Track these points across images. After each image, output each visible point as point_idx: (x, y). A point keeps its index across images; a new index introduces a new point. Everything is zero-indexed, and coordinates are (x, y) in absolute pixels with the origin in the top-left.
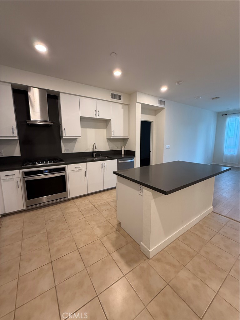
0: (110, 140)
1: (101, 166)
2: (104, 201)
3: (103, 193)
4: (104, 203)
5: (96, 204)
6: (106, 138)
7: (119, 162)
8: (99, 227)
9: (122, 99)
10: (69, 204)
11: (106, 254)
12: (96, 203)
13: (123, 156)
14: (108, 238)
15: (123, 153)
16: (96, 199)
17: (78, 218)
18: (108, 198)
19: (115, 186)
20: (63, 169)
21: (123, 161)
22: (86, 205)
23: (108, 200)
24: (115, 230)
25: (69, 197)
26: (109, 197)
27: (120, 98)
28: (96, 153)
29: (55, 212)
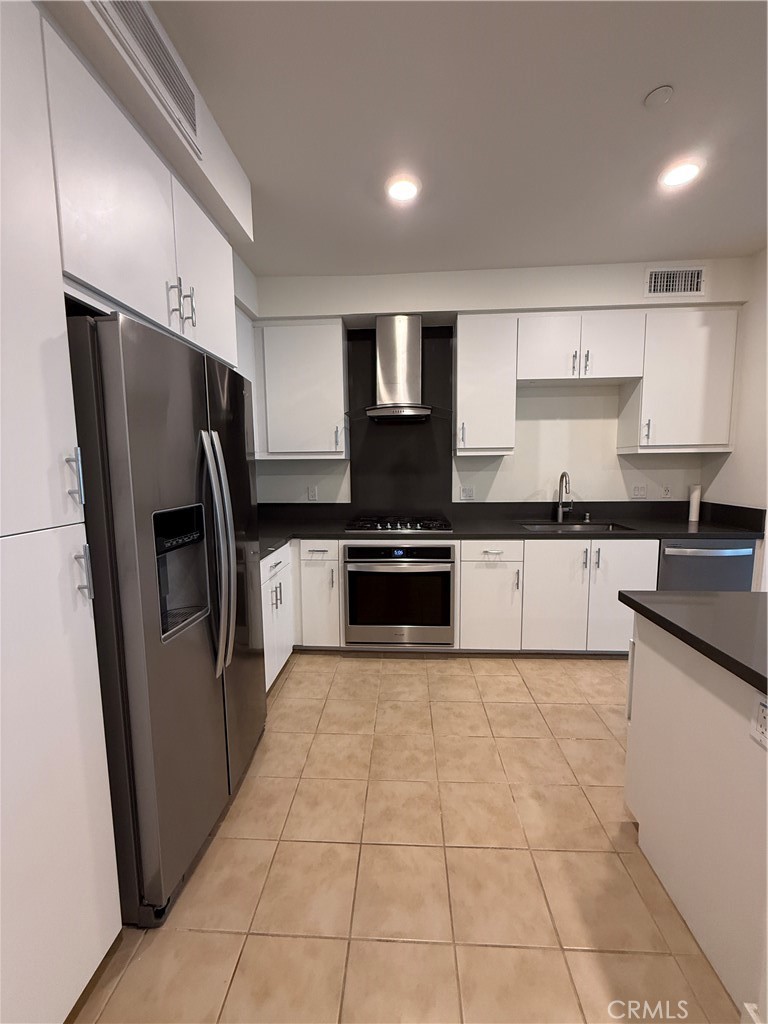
0: (632, 460)
1: (582, 559)
2: (579, 700)
3: (581, 664)
4: (580, 708)
5: (545, 698)
6: (615, 452)
7: (669, 551)
8: (538, 796)
9: (703, 286)
10: (455, 667)
11: (544, 939)
12: (548, 695)
13: (693, 529)
14: (568, 866)
15: (694, 516)
16: (548, 681)
17: (472, 728)
18: (599, 692)
19: (625, 648)
20: (445, 554)
21: (689, 551)
22: (509, 690)
23: (599, 700)
24: (606, 846)
25: (456, 647)
26: (607, 688)
27: (693, 281)
28: (567, 509)
29: (408, 681)
